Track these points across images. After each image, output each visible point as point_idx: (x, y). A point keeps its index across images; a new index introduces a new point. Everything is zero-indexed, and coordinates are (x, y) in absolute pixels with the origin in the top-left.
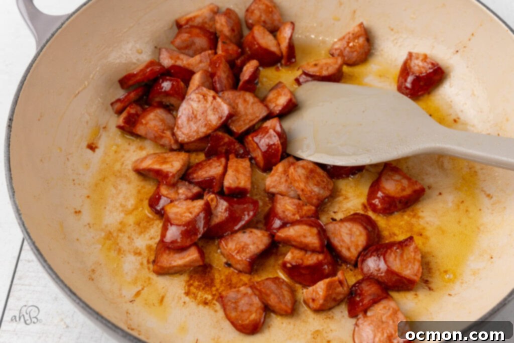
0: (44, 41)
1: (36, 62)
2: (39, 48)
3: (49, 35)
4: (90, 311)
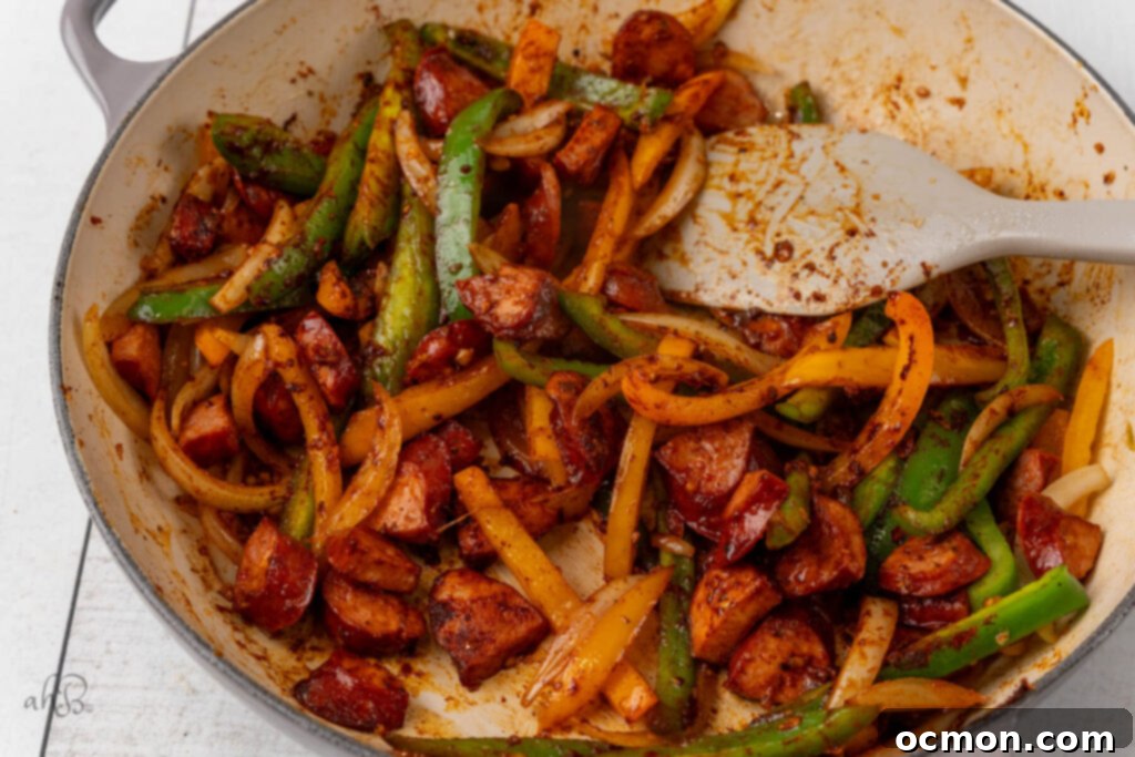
0: (123, 116)
1: (108, 161)
2: (114, 131)
3: (132, 104)
4: (240, 680)
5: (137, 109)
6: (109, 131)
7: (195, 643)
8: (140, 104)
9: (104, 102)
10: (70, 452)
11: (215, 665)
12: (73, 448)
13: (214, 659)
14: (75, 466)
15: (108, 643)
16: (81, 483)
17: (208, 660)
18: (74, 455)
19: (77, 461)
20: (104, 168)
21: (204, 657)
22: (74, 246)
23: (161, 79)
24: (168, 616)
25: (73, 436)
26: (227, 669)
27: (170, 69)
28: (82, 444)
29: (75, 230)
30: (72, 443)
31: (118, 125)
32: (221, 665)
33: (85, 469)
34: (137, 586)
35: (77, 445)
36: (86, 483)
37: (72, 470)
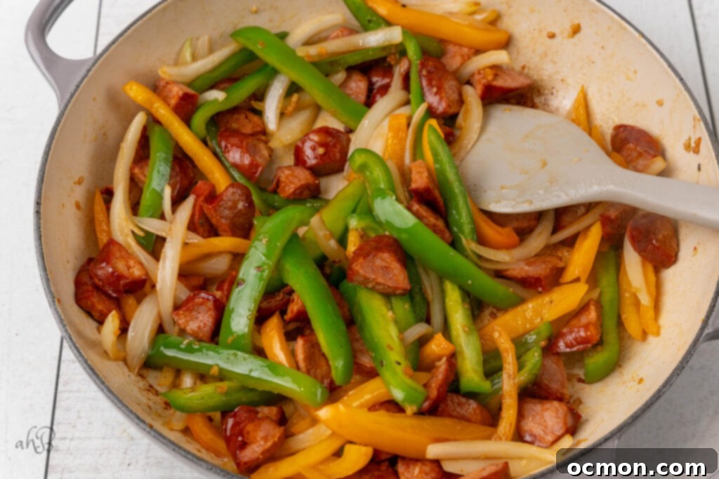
0: (68, 96)
1: (61, 125)
2: (63, 105)
5: (76, 90)
6: (60, 105)
7: (136, 420)
8: (78, 87)
9: (56, 87)
10: (53, 307)
11: (149, 433)
12: (54, 305)
13: (148, 429)
14: (57, 316)
15: (79, 412)
16: (61, 326)
17: (145, 430)
18: (56, 309)
19: (57, 312)
20: (59, 129)
21: (142, 428)
22: (45, 179)
23: (89, 71)
24: (119, 405)
25: (54, 297)
26: (157, 435)
27: (94, 65)
28: (59, 301)
29: (45, 169)
30: (54, 301)
31: (65, 101)
32: (153, 433)
33: (63, 317)
34: (99, 387)
35: (57, 303)
36: (64, 326)
37: (55, 318)
